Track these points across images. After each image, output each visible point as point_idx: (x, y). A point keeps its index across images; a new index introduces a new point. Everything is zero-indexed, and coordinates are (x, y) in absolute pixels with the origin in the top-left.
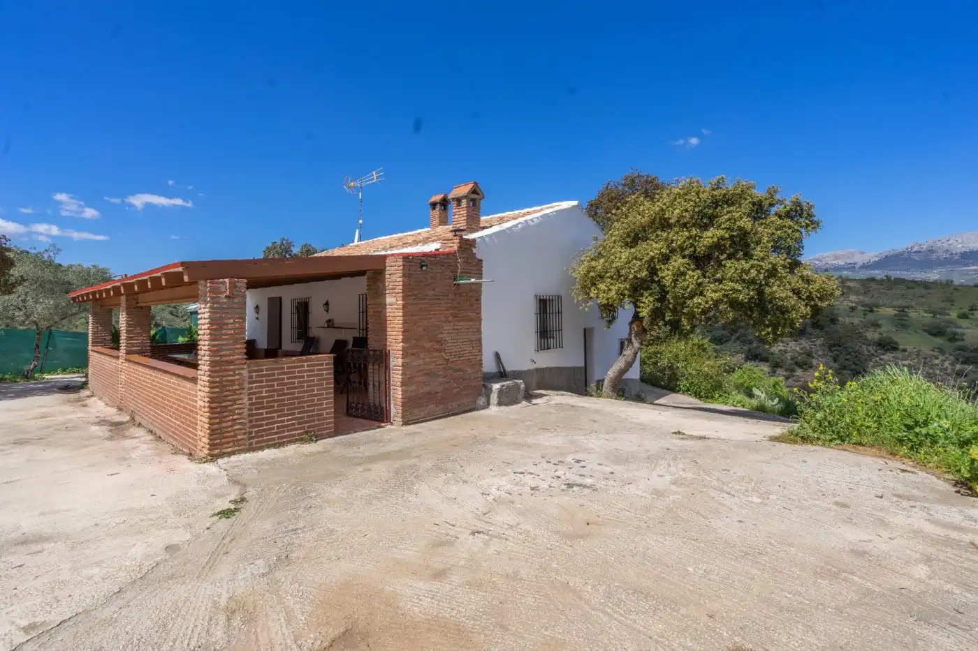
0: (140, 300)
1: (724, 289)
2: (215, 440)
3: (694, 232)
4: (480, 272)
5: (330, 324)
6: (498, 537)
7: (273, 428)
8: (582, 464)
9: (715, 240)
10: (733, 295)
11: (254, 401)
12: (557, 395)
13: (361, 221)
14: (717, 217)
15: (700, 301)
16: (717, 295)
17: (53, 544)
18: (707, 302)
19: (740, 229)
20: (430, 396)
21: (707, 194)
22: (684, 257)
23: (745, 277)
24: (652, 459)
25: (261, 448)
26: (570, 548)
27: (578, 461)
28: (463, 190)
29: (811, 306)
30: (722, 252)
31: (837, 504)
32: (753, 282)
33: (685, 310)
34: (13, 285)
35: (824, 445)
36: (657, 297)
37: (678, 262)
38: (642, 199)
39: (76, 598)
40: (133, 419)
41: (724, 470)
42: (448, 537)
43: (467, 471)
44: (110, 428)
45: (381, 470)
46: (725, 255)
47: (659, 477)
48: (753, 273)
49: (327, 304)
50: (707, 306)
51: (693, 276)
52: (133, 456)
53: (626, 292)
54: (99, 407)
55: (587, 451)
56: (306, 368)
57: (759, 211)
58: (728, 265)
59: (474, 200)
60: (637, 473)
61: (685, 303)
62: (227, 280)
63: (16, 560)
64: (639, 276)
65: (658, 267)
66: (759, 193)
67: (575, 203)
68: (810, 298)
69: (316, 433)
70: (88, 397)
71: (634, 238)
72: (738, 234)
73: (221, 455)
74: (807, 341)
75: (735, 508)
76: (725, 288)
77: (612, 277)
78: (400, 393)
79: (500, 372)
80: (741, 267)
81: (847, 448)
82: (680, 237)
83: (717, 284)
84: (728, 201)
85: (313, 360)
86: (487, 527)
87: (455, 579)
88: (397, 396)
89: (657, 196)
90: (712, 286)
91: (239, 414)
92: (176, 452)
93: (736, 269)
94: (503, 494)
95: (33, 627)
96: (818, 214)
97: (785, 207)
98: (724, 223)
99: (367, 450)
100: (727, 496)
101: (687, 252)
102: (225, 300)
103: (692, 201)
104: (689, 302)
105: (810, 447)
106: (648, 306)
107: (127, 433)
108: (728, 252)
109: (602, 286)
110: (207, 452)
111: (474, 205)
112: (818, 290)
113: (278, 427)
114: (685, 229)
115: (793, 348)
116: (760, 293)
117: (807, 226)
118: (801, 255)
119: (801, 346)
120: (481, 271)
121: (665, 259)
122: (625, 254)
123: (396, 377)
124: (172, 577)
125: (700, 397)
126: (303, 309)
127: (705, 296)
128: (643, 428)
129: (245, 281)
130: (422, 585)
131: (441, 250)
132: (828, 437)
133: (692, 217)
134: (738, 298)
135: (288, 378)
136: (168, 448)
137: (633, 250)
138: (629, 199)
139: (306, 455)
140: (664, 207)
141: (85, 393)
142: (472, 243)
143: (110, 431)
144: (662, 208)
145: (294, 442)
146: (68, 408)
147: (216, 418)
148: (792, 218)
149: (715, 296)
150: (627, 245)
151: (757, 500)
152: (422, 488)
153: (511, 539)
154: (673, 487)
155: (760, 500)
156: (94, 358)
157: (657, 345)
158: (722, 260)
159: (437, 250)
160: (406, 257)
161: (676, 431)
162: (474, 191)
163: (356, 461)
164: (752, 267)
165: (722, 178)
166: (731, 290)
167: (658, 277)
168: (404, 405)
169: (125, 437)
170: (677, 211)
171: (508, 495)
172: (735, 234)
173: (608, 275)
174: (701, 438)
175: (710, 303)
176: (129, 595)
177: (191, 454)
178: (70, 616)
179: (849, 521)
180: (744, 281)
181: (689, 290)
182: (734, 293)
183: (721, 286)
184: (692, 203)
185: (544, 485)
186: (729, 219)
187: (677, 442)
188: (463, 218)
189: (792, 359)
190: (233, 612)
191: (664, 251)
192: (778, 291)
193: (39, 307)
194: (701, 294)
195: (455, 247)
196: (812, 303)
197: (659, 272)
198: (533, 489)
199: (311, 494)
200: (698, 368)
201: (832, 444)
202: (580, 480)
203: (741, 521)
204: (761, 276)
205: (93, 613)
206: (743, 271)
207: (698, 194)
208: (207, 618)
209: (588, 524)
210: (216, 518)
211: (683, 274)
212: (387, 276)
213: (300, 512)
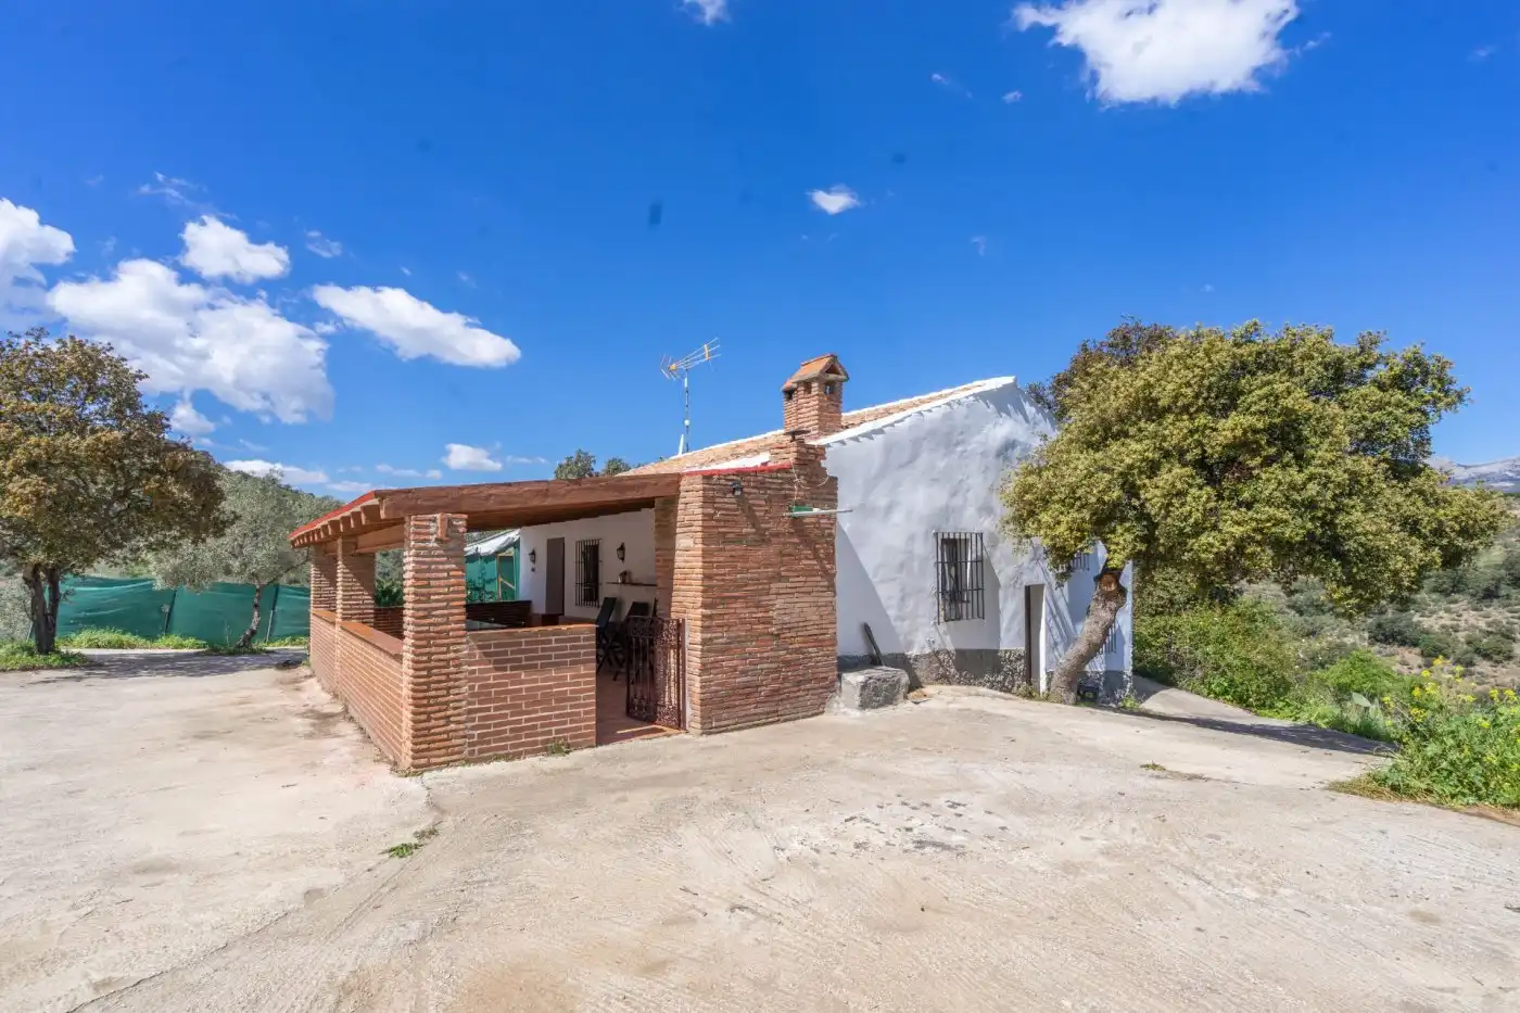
0: (360, 544)
1: (1256, 520)
2: (421, 743)
3: (1202, 419)
4: (832, 497)
5: (626, 578)
6: (769, 918)
7: (505, 731)
8: (960, 810)
9: (1239, 432)
10: (1273, 530)
11: (476, 690)
12: (969, 695)
13: (687, 422)
14: (1242, 393)
15: (1211, 540)
16: (1241, 529)
17: (176, 875)
18: (1224, 542)
19: (1287, 412)
20: (748, 691)
21: (1224, 354)
22: (1184, 465)
23: (1296, 496)
24: (1083, 809)
25: (488, 760)
26: (876, 947)
27: (954, 805)
28: (814, 368)
29: (1441, 548)
30: (1255, 453)
31: (1414, 914)
32: (1311, 505)
33: (1186, 556)
34: (226, 524)
35: (1439, 805)
36: (1140, 533)
37: (1171, 475)
38: (1115, 368)
39: (171, 950)
40: (346, 710)
41: (1210, 836)
42: (693, 912)
43: (770, 811)
44: (316, 721)
45: (642, 800)
46: (1259, 460)
47: (1079, 841)
48: (1313, 489)
49: (622, 548)
50: (1223, 548)
51: (1200, 497)
52: (326, 762)
53: (1087, 526)
54: (315, 693)
55: (975, 789)
56: (554, 645)
57: (1337, 378)
58: (1264, 476)
59: (830, 384)
60: (1045, 831)
61: (1186, 544)
62: (438, 516)
63: (126, 892)
64: (1106, 498)
65: (1138, 482)
66: (1343, 346)
67: (1009, 380)
68: (1439, 532)
69: (569, 741)
70: (306, 677)
71: (1103, 434)
72: (1283, 420)
73: (428, 766)
74: (1501, 610)
75: (1201, 904)
76: (1258, 516)
77: (1062, 501)
78: (698, 685)
79: (871, 656)
80: (1288, 479)
81: (1487, 811)
82: (1175, 430)
83: (1243, 510)
84: (1267, 363)
85: (563, 633)
86: (756, 899)
87: (676, 977)
88: (693, 689)
89: (1141, 362)
90: (1233, 513)
91: (455, 708)
92: (380, 758)
93: (1280, 483)
94: (806, 850)
95: (106, 983)
96: (1459, 378)
97: (1391, 369)
98: (1255, 403)
99: (634, 770)
100: (1195, 882)
101: (1189, 457)
102: (435, 545)
103: (1198, 367)
104: (1190, 542)
105: (1408, 806)
106: (1124, 549)
107: (333, 730)
108: (1264, 453)
109: (1045, 517)
110: (410, 760)
111: (832, 392)
112: (1456, 517)
113: (512, 730)
114: (1185, 417)
115: (1472, 621)
116: (1328, 524)
117: (1436, 400)
118: (1430, 453)
119: (1490, 619)
120: (836, 494)
121: (1153, 468)
122: (1083, 461)
123: (694, 661)
124: (295, 934)
125: (1248, 707)
126: (591, 554)
127: (1220, 531)
128: (1093, 755)
129: (465, 516)
130: (620, 981)
131: (770, 464)
132: (1448, 790)
133: (1197, 396)
134: (1283, 533)
135: (527, 659)
136: (372, 751)
137: (1099, 455)
138: (1093, 369)
139: (546, 773)
140: (1152, 380)
141: (303, 671)
142: (820, 452)
143: (313, 725)
144: (1149, 382)
145: (535, 752)
146: (276, 691)
147: (421, 713)
148: (1406, 390)
149: (1238, 531)
150: (1090, 445)
151: (1254, 895)
152: (689, 833)
153: (787, 923)
154: (1101, 861)
155: (1258, 896)
156: (316, 625)
157: (1170, 614)
158: (1253, 468)
159: (765, 464)
160: (708, 477)
161: (1150, 762)
162: (831, 369)
163: (611, 785)
164: (1311, 478)
165: (1255, 324)
166: (1268, 521)
167: (1139, 499)
168: (704, 703)
169: (328, 735)
170: (1170, 387)
171: (814, 853)
172: (1277, 421)
173: (1055, 498)
174: (1192, 777)
175: (1229, 544)
176: (234, 953)
177: (395, 763)
178: (154, 973)
179: (1428, 948)
180: (1294, 505)
181: (1192, 520)
182: (1274, 525)
183: (1250, 513)
184: (1197, 371)
185: (878, 841)
186: (1266, 397)
187: (1145, 782)
188: (813, 413)
189: (1469, 643)
190: (349, 993)
191: (1151, 455)
192: (1361, 522)
193: (259, 555)
194: (1215, 527)
195: (791, 458)
196: (1445, 542)
197: (1142, 492)
198: (857, 846)
199: (528, 831)
200: (1243, 654)
201: (1456, 803)
202: (940, 836)
203: (1199, 929)
204: (1329, 495)
205: (181, 973)
206: (1293, 487)
207: (1207, 354)
208: (312, 997)
209: (923, 910)
210: (387, 855)
211: (1181, 494)
212: (680, 506)
213: (500, 856)
